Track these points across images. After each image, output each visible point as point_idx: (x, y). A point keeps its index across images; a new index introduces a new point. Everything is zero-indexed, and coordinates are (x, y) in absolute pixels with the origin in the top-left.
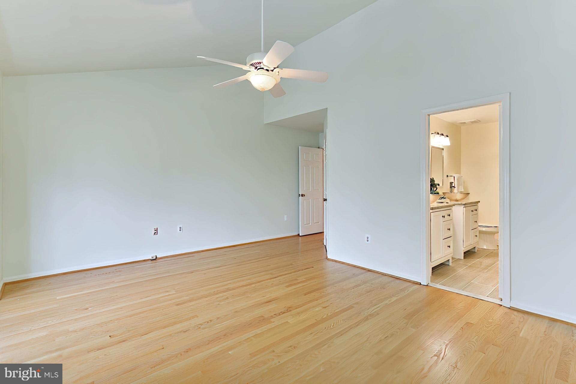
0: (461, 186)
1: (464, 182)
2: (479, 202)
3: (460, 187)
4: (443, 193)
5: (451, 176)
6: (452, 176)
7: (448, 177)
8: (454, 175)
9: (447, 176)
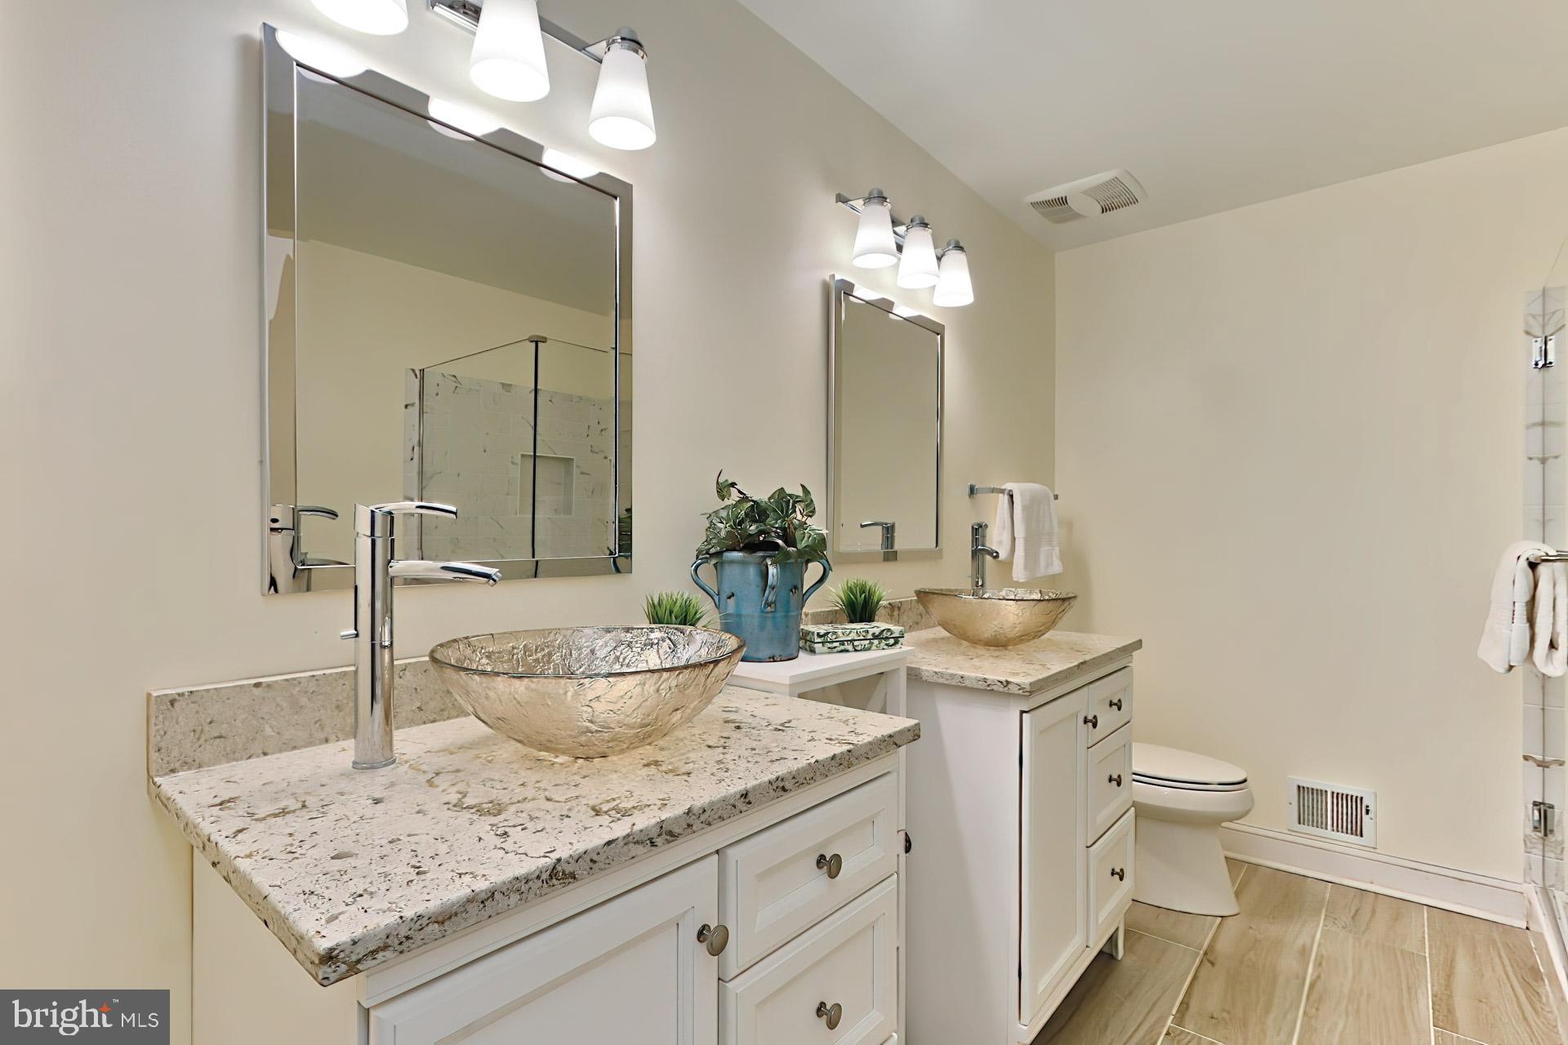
0: (1050, 543)
1: (1068, 525)
2: (1138, 644)
3: (1044, 549)
4: (919, 593)
5: (993, 490)
6: (1002, 491)
7: (979, 496)
8: (1008, 486)
9: (972, 490)
